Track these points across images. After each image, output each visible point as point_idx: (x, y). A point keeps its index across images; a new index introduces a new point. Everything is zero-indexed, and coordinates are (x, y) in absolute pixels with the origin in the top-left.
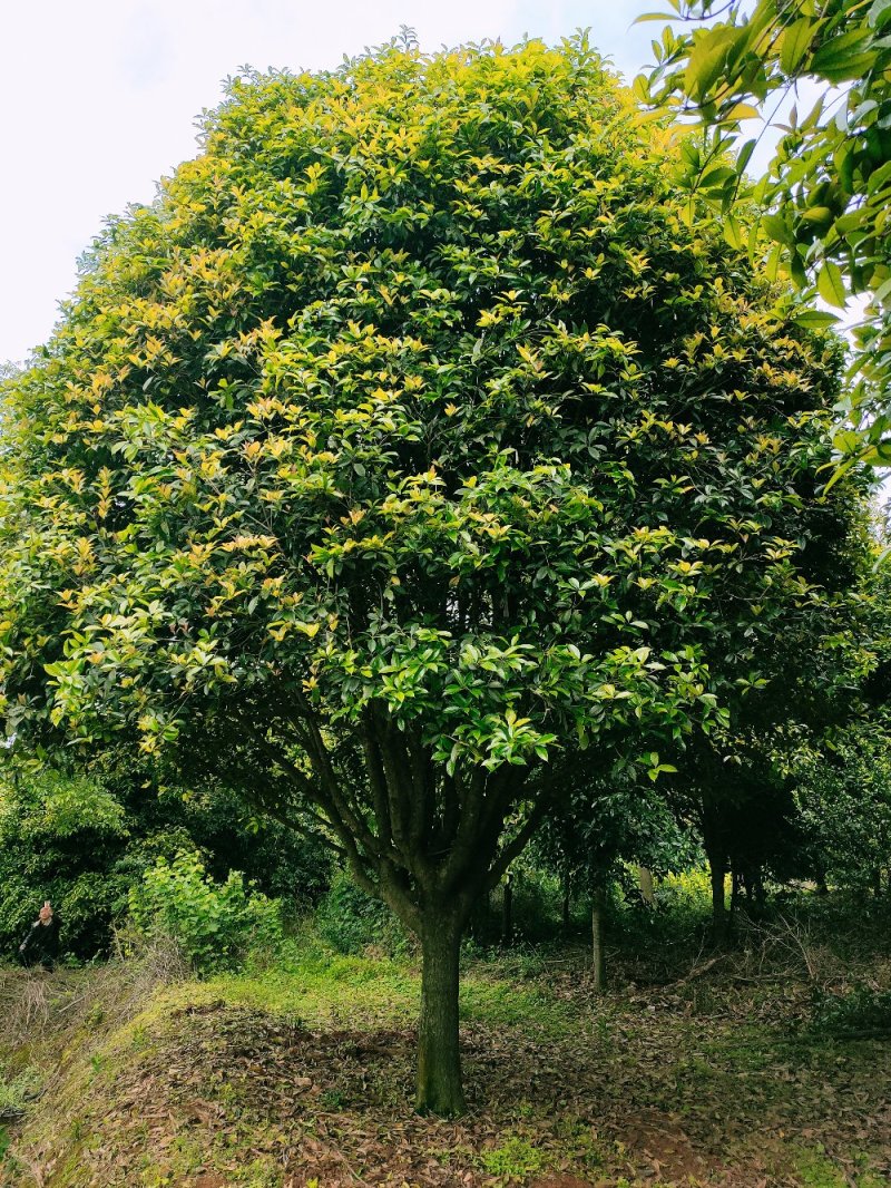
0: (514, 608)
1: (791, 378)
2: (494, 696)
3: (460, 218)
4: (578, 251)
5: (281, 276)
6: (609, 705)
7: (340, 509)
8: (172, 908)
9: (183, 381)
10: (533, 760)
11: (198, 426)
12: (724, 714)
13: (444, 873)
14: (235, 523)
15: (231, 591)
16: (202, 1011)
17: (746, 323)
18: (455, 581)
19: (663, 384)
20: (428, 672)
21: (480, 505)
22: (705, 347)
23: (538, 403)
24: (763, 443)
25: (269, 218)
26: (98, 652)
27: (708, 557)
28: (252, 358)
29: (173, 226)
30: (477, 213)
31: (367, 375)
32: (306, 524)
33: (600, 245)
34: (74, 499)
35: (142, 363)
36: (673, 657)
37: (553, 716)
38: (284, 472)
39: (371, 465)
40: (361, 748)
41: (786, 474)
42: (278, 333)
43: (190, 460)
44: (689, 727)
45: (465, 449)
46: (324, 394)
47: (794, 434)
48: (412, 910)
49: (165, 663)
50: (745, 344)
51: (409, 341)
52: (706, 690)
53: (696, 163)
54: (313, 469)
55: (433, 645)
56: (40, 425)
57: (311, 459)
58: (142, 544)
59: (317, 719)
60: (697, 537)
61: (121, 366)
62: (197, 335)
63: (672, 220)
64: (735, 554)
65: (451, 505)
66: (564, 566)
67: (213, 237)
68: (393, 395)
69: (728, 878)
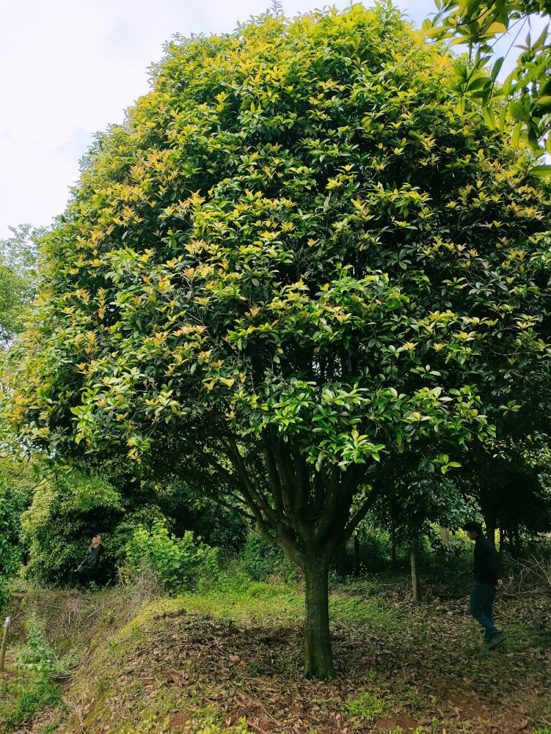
0: (354, 365)
1: (530, 212)
2: (344, 421)
3: (313, 121)
4: (389, 138)
5: (204, 165)
6: (417, 425)
7: (243, 308)
8: (152, 554)
9: (146, 232)
10: (370, 460)
11: (156, 260)
12: (492, 429)
13: (316, 531)
14: (181, 319)
15: (180, 360)
16: (172, 615)
17: (500, 178)
18: (317, 350)
19: (447, 219)
20: (303, 407)
21: (332, 302)
22: (474, 194)
23: (366, 236)
24: (512, 254)
25: (195, 128)
26: (102, 400)
27: (479, 328)
28: (187, 216)
29: (136, 137)
30: (324, 116)
31: (258, 223)
32: (224, 317)
33: (404, 132)
34: (83, 307)
35: (121, 223)
36: (457, 393)
37: (382, 433)
38: (209, 286)
39: (263, 279)
40: (262, 455)
41: (529, 273)
42: (203, 200)
43: (152, 281)
44: (469, 437)
45: (321, 267)
46: (232, 236)
47: (533, 247)
48: (297, 554)
49: (142, 404)
50: (499, 191)
51: (284, 201)
52: (480, 413)
53: (464, 75)
54: (227, 284)
55: (305, 391)
56: (62, 264)
57: (225, 277)
58: (125, 334)
59: (234, 438)
60: (470, 316)
61: (108, 225)
62: (153, 204)
63: (450, 114)
64: (496, 326)
65: (313, 302)
66: (385, 338)
67: (160, 142)
68: (274, 235)
69: (497, 532)
